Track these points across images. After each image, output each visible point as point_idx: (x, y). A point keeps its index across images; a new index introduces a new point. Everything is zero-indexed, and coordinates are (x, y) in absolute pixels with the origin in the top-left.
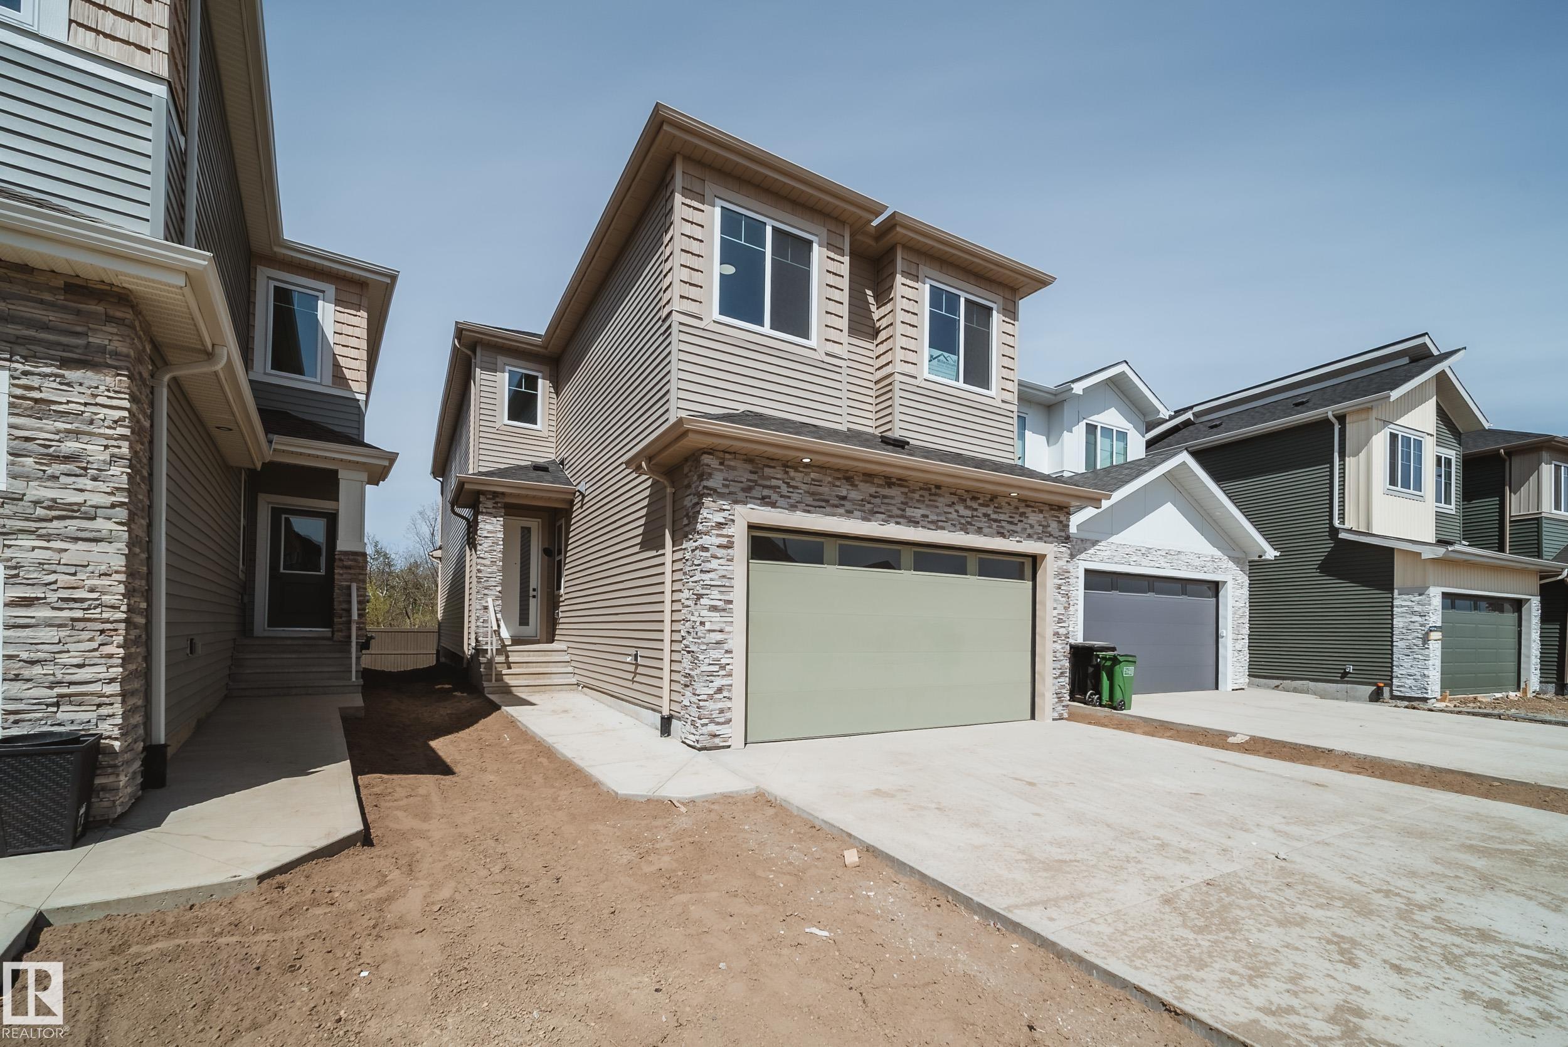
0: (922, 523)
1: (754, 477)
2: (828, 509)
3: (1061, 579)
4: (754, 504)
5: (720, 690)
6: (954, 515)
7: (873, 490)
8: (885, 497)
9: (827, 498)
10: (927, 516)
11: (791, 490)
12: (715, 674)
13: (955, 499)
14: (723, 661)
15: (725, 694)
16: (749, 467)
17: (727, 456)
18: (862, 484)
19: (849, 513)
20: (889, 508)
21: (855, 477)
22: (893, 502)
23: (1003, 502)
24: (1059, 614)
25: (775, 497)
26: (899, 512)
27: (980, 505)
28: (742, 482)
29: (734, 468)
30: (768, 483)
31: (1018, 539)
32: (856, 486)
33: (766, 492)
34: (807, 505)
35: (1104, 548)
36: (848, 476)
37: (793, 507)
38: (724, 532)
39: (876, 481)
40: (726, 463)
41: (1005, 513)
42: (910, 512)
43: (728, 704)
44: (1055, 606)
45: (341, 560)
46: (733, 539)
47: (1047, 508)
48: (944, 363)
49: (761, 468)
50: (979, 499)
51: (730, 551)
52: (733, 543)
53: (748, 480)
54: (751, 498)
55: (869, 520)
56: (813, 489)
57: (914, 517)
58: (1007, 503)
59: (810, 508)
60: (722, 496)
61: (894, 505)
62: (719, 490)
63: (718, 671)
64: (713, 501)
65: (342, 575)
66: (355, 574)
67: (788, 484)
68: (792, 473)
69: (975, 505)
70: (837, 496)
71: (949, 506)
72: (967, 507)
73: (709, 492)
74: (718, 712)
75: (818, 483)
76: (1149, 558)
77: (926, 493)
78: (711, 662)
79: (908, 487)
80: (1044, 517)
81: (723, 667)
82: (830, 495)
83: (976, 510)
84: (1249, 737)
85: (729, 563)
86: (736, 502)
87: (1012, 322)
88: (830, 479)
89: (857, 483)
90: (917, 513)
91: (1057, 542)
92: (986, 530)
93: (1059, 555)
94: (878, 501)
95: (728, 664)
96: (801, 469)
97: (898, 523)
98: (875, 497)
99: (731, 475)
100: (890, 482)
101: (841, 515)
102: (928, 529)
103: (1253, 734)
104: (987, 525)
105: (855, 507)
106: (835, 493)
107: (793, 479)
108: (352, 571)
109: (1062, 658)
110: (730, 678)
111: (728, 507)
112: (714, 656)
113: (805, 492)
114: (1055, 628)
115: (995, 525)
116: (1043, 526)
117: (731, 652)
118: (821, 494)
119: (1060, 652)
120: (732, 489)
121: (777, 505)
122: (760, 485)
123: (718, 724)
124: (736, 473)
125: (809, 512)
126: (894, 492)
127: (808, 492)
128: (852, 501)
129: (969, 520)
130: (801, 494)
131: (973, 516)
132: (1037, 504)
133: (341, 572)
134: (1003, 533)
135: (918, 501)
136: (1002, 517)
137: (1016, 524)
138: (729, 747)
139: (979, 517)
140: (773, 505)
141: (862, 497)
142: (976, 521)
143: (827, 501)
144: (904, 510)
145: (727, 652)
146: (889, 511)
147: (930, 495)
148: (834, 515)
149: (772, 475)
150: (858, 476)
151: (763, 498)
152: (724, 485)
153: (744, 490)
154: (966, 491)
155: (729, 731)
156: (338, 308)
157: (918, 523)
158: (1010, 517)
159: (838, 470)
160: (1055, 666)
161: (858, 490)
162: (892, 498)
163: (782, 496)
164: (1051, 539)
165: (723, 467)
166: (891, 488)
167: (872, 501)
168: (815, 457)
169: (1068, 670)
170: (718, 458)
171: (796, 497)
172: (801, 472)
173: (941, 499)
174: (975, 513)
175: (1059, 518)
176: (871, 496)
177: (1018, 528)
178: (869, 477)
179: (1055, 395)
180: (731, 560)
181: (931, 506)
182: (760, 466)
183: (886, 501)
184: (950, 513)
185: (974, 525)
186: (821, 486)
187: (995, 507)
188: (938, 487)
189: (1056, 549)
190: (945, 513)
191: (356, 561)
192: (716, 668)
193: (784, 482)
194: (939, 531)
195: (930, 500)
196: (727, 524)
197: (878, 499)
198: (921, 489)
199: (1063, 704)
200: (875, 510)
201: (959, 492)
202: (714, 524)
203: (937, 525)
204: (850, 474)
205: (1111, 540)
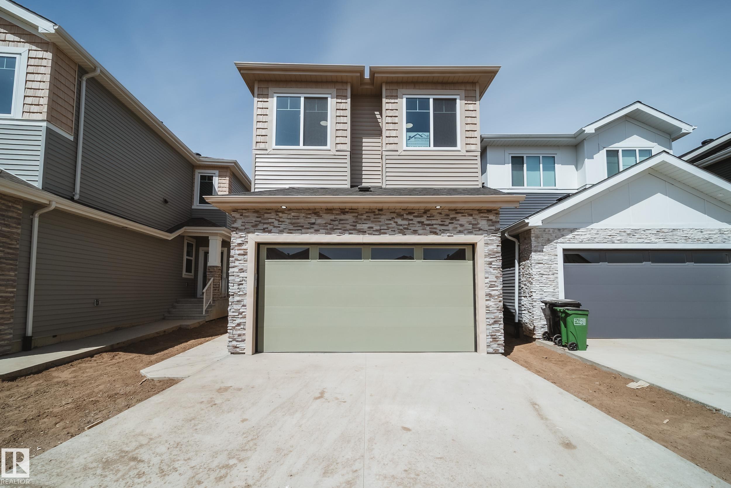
0: (368, 232)
1: (259, 219)
2: (303, 231)
3: (492, 258)
4: (259, 232)
5: (239, 325)
6: (394, 225)
7: (333, 217)
8: (341, 220)
9: (302, 225)
10: (372, 228)
11: (281, 223)
12: (236, 316)
13: (394, 215)
14: (241, 310)
15: (242, 327)
16: (256, 215)
17: (244, 211)
18: (325, 215)
19: (317, 231)
20: (343, 226)
21: (320, 212)
22: (347, 222)
23: (435, 213)
24: (490, 281)
25: (270, 228)
26: (352, 227)
27: (415, 216)
28: (252, 223)
29: (248, 217)
30: (267, 221)
31: (448, 234)
32: (321, 216)
33: (265, 226)
34: (289, 230)
35: (583, 233)
36: (316, 212)
37: (281, 232)
38: (243, 247)
39: (334, 212)
40: (244, 214)
41: (437, 220)
42: (359, 226)
43: (244, 332)
44: (487, 276)
45: (209, 269)
46: (247, 251)
47: (476, 212)
48: (420, 138)
49: (262, 215)
50: (414, 213)
51: (245, 256)
52: (247, 252)
53: (256, 221)
54: (257, 229)
55: (330, 234)
56: (294, 221)
57: (363, 229)
58: (438, 213)
59: (291, 231)
60: (241, 230)
61: (348, 224)
62: (239, 228)
63: (238, 315)
64: (236, 234)
65: (209, 275)
66: (213, 274)
67: (278, 220)
68: (281, 214)
69: (410, 217)
70: (309, 223)
71: (390, 220)
72: (404, 219)
73: (233, 229)
74: (237, 335)
75: (298, 218)
76: (636, 237)
77: (372, 215)
78: (234, 311)
79: (358, 213)
80: (473, 219)
81: (241, 313)
82: (305, 223)
83: (412, 220)
84: (648, 385)
85: (245, 262)
86: (249, 233)
87: (474, 102)
88: (304, 215)
89: (321, 214)
90: (365, 227)
91: (487, 234)
92: (420, 232)
93: (489, 242)
94: (337, 223)
95: (244, 312)
96: (286, 212)
97: (350, 233)
98: (335, 221)
99: (247, 220)
100: (343, 211)
101: (311, 233)
102: (373, 235)
103: (653, 383)
104: (421, 228)
105: (320, 228)
106: (307, 222)
107: (281, 217)
108: (213, 273)
109: (496, 311)
110: (245, 319)
111: (244, 236)
112: (235, 308)
113: (289, 223)
114: (488, 291)
115: (428, 228)
116: (473, 224)
117: (245, 306)
118: (299, 223)
119: (493, 307)
120: (247, 227)
121: (272, 232)
122: (262, 223)
123: (237, 341)
124: (249, 219)
125: (291, 233)
126: (347, 216)
127: (291, 223)
128: (319, 225)
129: (406, 226)
130: (286, 224)
131: (409, 224)
132: (466, 211)
133: (209, 274)
134: (436, 232)
135: (365, 220)
136: (434, 222)
137: (447, 225)
138: (244, 353)
139: (414, 224)
140: (270, 232)
141: (325, 222)
142: (412, 227)
143: (302, 226)
144: (355, 226)
145: (243, 306)
146: (345, 227)
147: (375, 215)
148: (307, 233)
149: (269, 217)
150: (322, 211)
151: (264, 229)
152: (242, 225)
153: (253, 226)
154: (403, 210)
155: (244, 345)
156: (219, 178)
157: (365, 232)
158: (442, 221)
159: (309, 209)
160: (487, 316)
161: (322, 218)
162: (347, 220)
163: (274, 227)
164: (481, 232)
165: (242, 217)
166: (345, 214)
167: (332, 223)
168: (288, 205)
169: (502, 320)
170: (239, 213)
171: (283, 226)
172: (286, 213)
173: (383, 217)
174: (411, 222)
175: (488, 217)
176: (331, 220)
177: (451, 227)
178: (329, 211)
179: (575, 138)
180: (246, 261)
181: (376, 221)
182: (262, 213)
183: (342, 222)
184: (391, 224)
185: (411, 229)
186: (299, 219)
187: (428, 217)
188: (380, 210)
189: (486, 238)
190: (387, 224)
191: (214, 269)
192: (237, 314)
193: (276, 220)
194: (381, 235)
195: (374, 218)
196: (244, 244)
197: (336, 222)
198: (367, 212)
199: (498, 343)
200: (335, 228)
201: (397, 211)
202: (236, 244)
203: (380, 232)
204: (317, 210)
205: (590, 227)
